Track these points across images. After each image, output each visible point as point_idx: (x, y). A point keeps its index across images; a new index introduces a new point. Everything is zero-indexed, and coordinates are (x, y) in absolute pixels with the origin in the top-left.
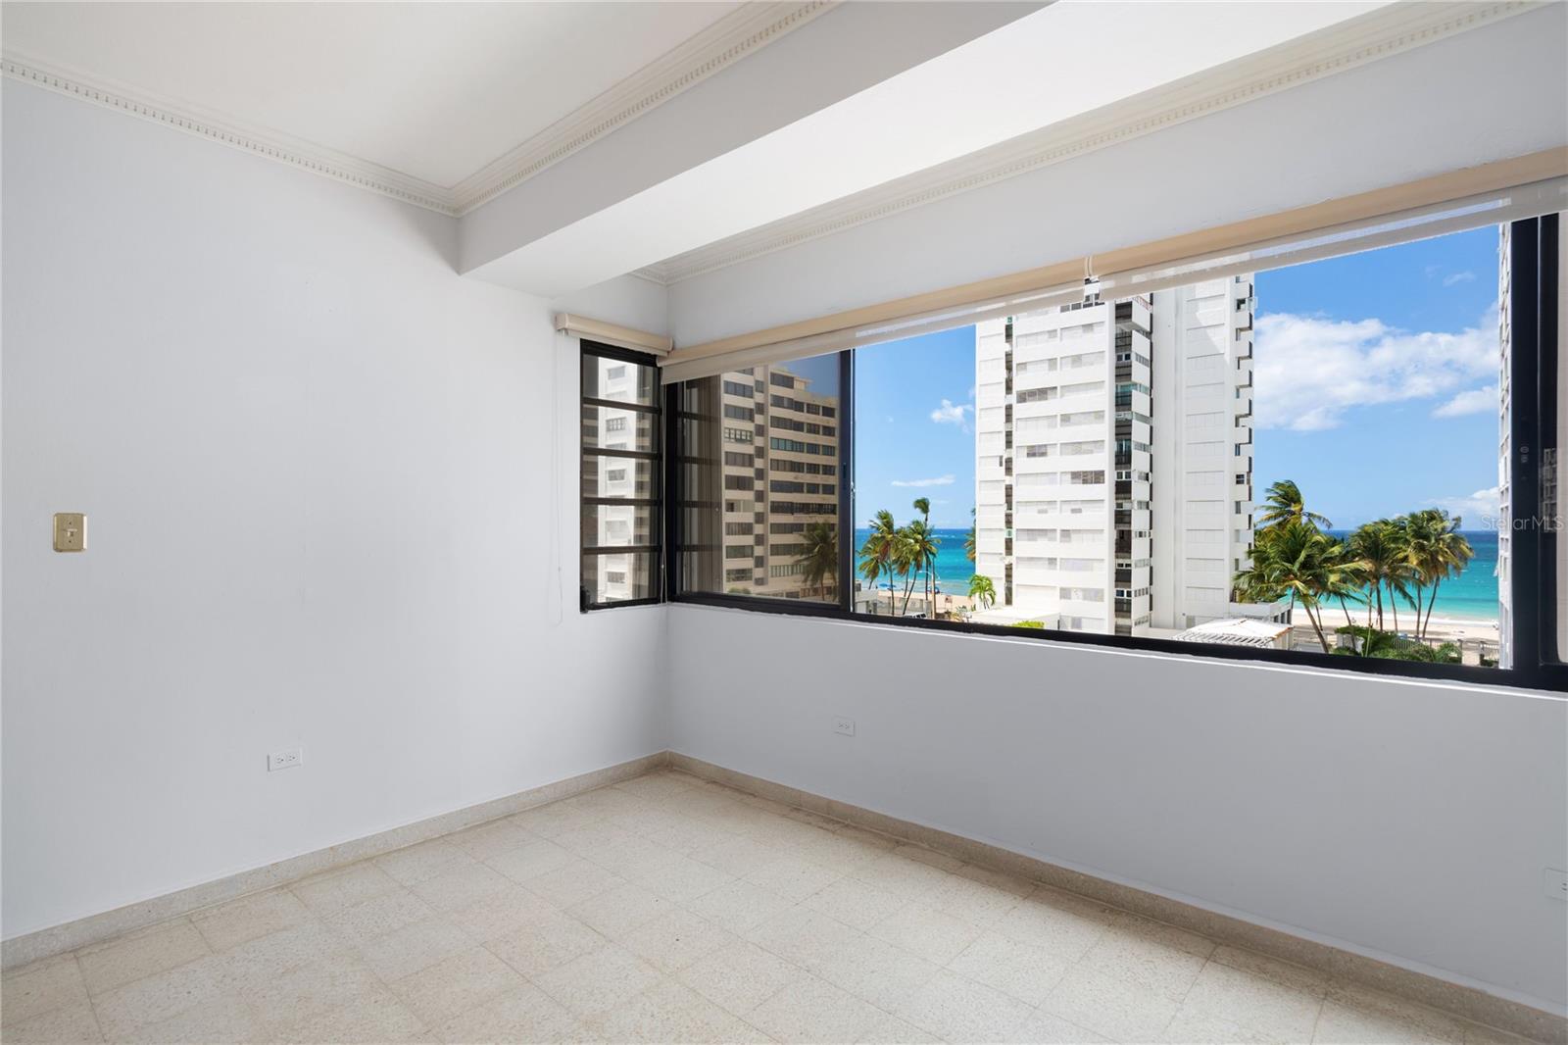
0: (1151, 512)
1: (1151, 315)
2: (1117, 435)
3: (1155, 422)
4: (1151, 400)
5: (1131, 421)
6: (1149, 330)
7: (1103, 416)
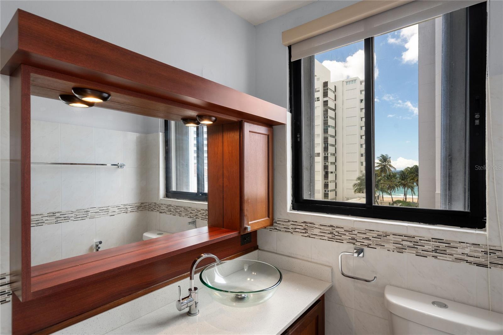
0: (336, 166)
1: (335, 104)
2: (324, 141)
3: (337, 137)
4: (336, 131)
5: (328, 137)
6: (334, 109)
7: (320, 136)
